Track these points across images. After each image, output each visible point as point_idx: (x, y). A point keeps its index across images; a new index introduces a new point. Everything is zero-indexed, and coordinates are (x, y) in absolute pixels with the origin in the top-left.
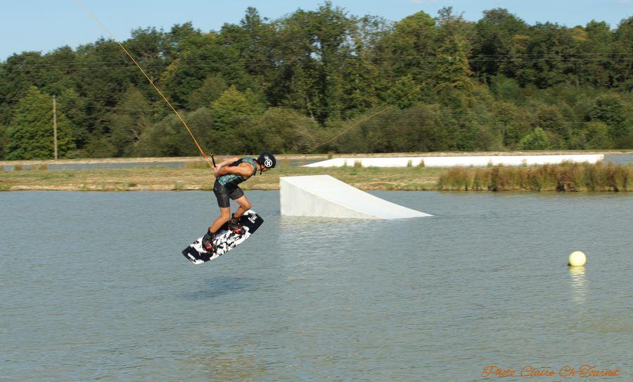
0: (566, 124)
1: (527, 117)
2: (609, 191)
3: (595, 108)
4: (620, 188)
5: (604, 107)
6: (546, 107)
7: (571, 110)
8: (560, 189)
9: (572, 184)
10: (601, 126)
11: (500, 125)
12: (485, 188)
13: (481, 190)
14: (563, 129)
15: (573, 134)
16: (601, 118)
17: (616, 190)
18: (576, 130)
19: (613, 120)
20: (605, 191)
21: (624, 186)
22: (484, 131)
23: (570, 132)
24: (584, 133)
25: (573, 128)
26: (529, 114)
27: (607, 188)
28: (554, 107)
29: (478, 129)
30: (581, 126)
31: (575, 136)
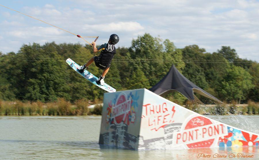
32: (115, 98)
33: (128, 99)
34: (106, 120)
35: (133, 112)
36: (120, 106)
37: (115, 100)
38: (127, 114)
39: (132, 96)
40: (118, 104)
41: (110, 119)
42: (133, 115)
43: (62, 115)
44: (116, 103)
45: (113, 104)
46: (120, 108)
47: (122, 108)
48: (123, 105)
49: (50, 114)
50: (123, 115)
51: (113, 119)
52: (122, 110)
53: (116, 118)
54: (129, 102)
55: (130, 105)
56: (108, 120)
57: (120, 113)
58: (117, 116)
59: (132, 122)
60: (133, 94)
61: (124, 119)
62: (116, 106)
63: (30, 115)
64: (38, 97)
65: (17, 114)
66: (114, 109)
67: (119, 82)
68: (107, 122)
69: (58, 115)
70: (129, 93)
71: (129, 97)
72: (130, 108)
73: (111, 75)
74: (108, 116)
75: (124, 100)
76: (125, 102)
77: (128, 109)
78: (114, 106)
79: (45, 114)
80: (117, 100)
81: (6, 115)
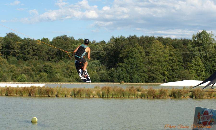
0: (33, 73)
1: (20, 70)
2: (47, 96)
3: (43, 68)
4: (50, 95)
5: (46, 68)
6: (26, 67)
7: (35, 68)
8: (30, 95)
9: (34, 93)
10: (45, 74)
11: (10, 73)
12: (4, 95)
13: (3, 95)
14: (32, 75)
15: (35, 76)
16: (45, 71)
17: (49, 96)
18: (36, 75)
19: (49, 72)
20: (45, 96)
21: (52, 95)
22: (5, 75)
23: (34, 76)
24: (39, 76)
25: (35, 74)
26: (20, 69)
27: (46, 95)
28: (29, 67)
29: (3, 74)
30: (38, 74)
31: (36, 77)
32: (202, 111)
33: (210, 114)
34: (197, 122)
35: (213, 121)
36: (205, 116)
37: (202, 112)
38: (209, 122)
39: (212, 113)
40: (204, 115)
41: (199, 122)
42: (213, 123)
43: (150, 98)
44: (203, 114)
45: (201, 114)
46: (206, 117)
47: (206, 118)
48: (207, 116)
49: (142, 97)
50: (207, 122)
51: (201, 122)
52: (207, 119)
53: (203, 122)
54: (211, 115)
55: (211, 117)
56: (198, 122)
57: (205, 120)
58: (203, 121)
59: (212, 127)
60: (213, 111)
61: (207, 124)
62: (203, 116)
63: (129, 98)
64: (125, 76)
65: (120, 97)
66: (202, 117)
67: (182, 66)
68: (197, 123)
69: (147, 98)
70: (211, 110)
71: (210, 113)
72: (211, 119)
73: (177, 61)
74: (198, 120)
75: (208, 114)
76: (208, 115)
77: (210, 119)
78: (202, 115)
79: (138, 97)
80: (204, 112)
81: (112, 97)
